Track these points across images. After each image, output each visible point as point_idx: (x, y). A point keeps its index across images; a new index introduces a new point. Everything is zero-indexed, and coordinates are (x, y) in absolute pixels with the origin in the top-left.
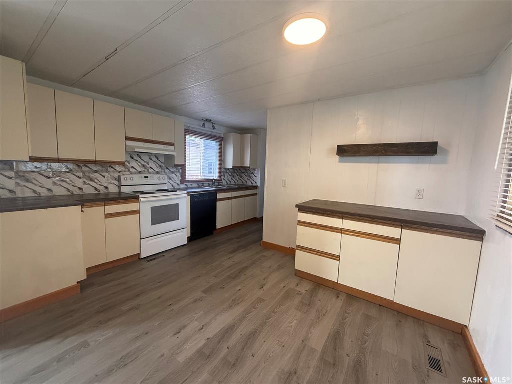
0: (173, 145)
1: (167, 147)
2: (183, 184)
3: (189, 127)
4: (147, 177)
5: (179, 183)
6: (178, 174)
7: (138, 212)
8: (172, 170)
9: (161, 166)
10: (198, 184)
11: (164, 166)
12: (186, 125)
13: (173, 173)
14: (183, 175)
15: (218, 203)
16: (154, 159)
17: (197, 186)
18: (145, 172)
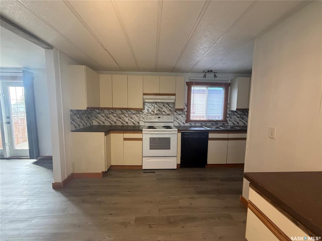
0: (174, 95)
1: (170, 97)
2: (187, 123)
3: (193, 80)
4: (160, 117)
5: (184, 122)
6: (184, 116)
7: (141, 139)
8: (179, 113)
9: (170, 110)
10: (201, 124)
11: (173, 110)
12: (190, 78)
13: (179, 114)
14: (188, 116)
15: (210, 142)
16: (166, 105)
17: (200, 125)
18: (160, 114)
